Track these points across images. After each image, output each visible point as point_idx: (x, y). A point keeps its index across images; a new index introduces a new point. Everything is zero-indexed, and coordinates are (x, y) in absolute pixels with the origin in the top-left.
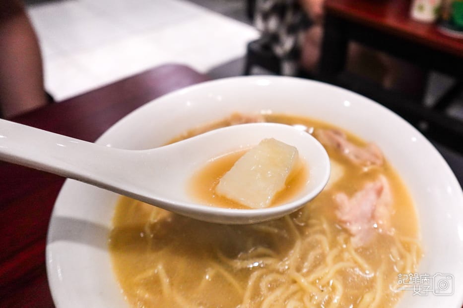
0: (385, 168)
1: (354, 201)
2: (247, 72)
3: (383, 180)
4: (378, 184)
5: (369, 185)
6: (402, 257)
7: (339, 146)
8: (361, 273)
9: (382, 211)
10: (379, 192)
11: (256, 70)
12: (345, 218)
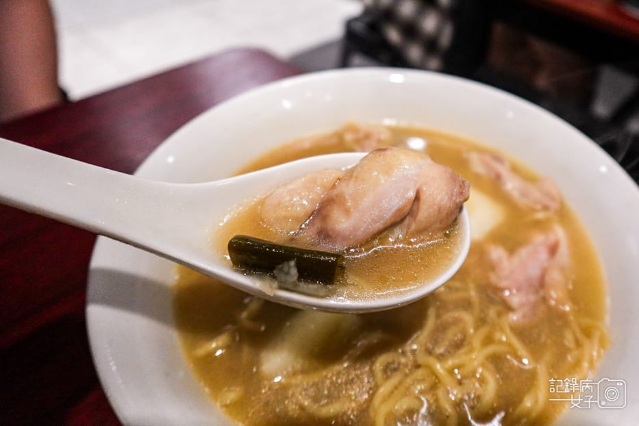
0: (563, 215)
1: (516, 260)
2: (344, 63)
3: (559, 233)
4: (552, 238)
5: (539, 238)
6: (578, 344)
7: (498, 178)
8: (516, 363)
9: (555, 276)
10: (553, 250)
11: (357, 59)
12: (503, 284)
